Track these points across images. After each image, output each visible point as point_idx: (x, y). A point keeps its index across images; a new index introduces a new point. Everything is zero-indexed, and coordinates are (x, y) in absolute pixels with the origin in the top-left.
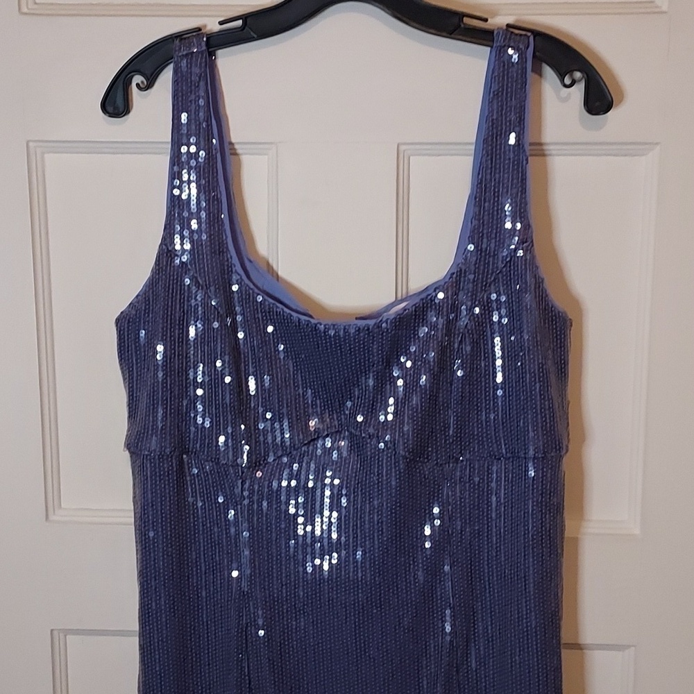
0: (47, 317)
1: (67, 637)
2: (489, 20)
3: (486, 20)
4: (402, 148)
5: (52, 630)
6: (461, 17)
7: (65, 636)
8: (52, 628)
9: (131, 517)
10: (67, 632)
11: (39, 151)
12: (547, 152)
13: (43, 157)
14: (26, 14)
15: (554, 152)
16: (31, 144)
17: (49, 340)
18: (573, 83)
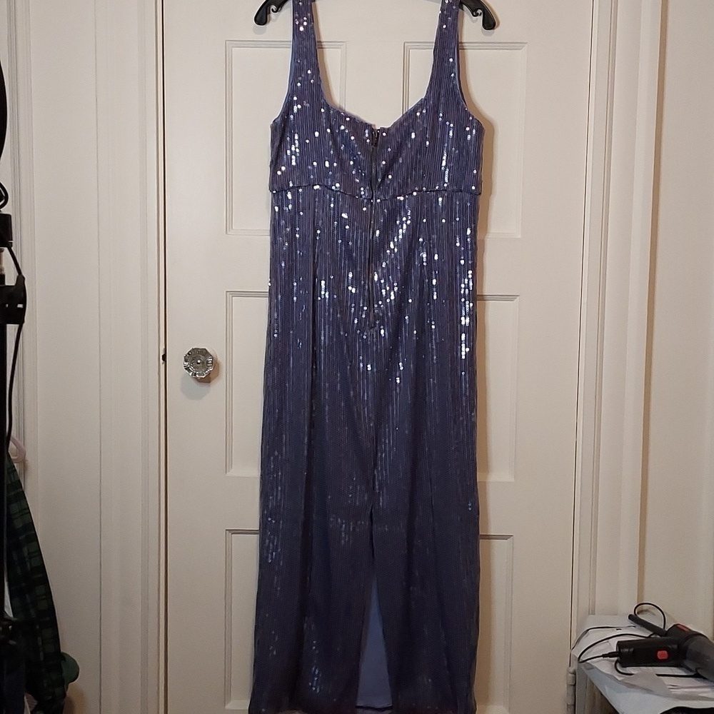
4: (406, 44)
8: (227, 290)
11: (231, 45)
13: (232, 49)
16: (227, 42)
18: (477, 15)
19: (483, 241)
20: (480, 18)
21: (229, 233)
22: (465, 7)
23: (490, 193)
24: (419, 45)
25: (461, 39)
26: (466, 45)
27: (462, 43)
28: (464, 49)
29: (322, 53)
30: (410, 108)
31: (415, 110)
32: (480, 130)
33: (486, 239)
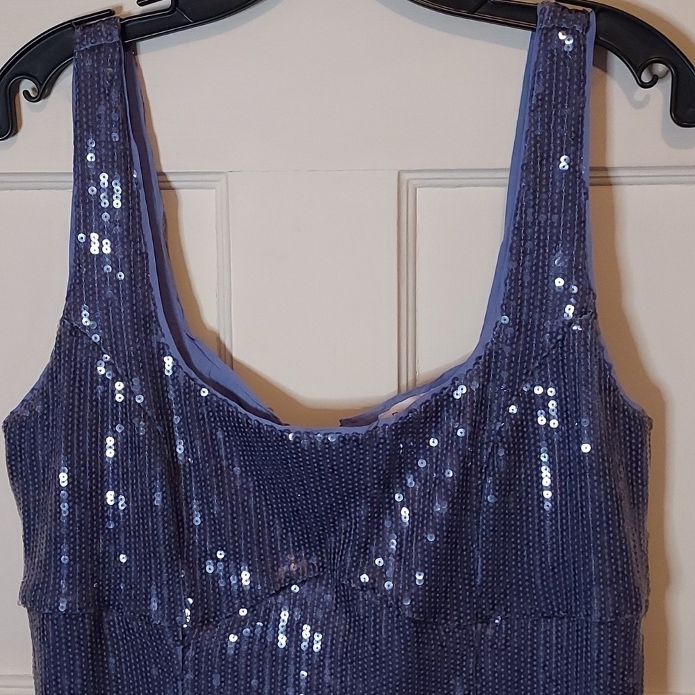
4: (406, 177)
9: (31, 687)
12: (613, 180)
15: (623, 180)
18: (655, 80)
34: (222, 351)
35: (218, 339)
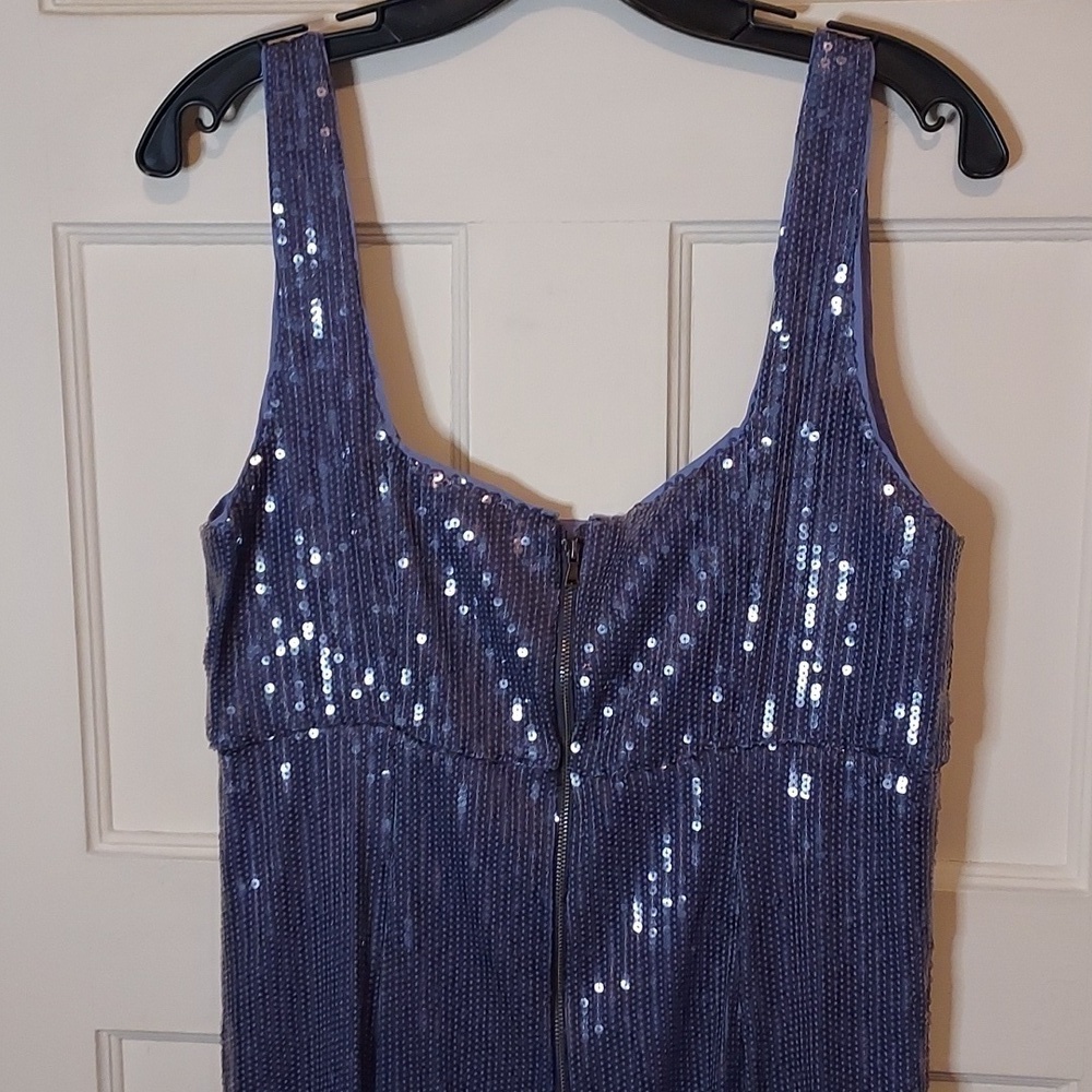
0: (89, 514)
1: (124, 1041)
2: (798, 15)
3: (792, 15)
4: (679, 230)
5: (98, 1031)
6: (750, 9)
7: (121, 1040)
8: (98, 1028)
10: (122, 1035)
11: (74, 240)
13: (80, 252)
14: (51, 13)
16: (60, 229)
17: (91, 554)
18: (941, 122)
19: (952, 899)
20: (950, 135)
21: (98, 846)
22: (894, 97)
23: (978, 729)
24: (731, 230)
25: (879, 209)
26: (895, 227)
27: (879, 222)
28: (887, 241)
29: (388, 270)
30: (692, 460)
31: (709, 466)
32: (943, 544)
33: (960, 891)
34: (456, 452)
35: (453, 445)
